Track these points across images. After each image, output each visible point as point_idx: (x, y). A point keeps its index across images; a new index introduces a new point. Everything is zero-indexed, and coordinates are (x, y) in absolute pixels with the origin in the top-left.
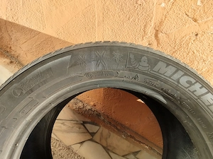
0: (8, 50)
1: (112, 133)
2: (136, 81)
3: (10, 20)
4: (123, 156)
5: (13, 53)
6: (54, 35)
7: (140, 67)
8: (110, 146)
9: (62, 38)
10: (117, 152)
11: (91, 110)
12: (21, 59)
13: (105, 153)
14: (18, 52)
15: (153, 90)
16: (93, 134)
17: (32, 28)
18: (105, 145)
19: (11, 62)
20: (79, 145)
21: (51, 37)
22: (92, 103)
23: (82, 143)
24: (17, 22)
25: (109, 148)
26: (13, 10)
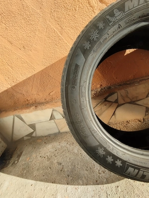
0: (27, 102)
1: (127, 89)
2: (121, 28)
3: (14, 85)
4: (147, 97)
5: (31, 101)
6: (43, 68)
7: (118, 18)
8: (133, 98)
9: (49, 65)
10: (140, 98)
11: (102, 89)
12: (38, 101)
13: (134, 106)
14: (33, 98)
15: (134, 24)
16: (116, 101)
17: (29, 76)
18: (129, 101)
19: (36, 106)
20: (114, 116)
21: (42, 71)
22: (99, 86)
23: (114, 113)
24: (18, 82)
25: (133, 100)
26: (10, 77)
